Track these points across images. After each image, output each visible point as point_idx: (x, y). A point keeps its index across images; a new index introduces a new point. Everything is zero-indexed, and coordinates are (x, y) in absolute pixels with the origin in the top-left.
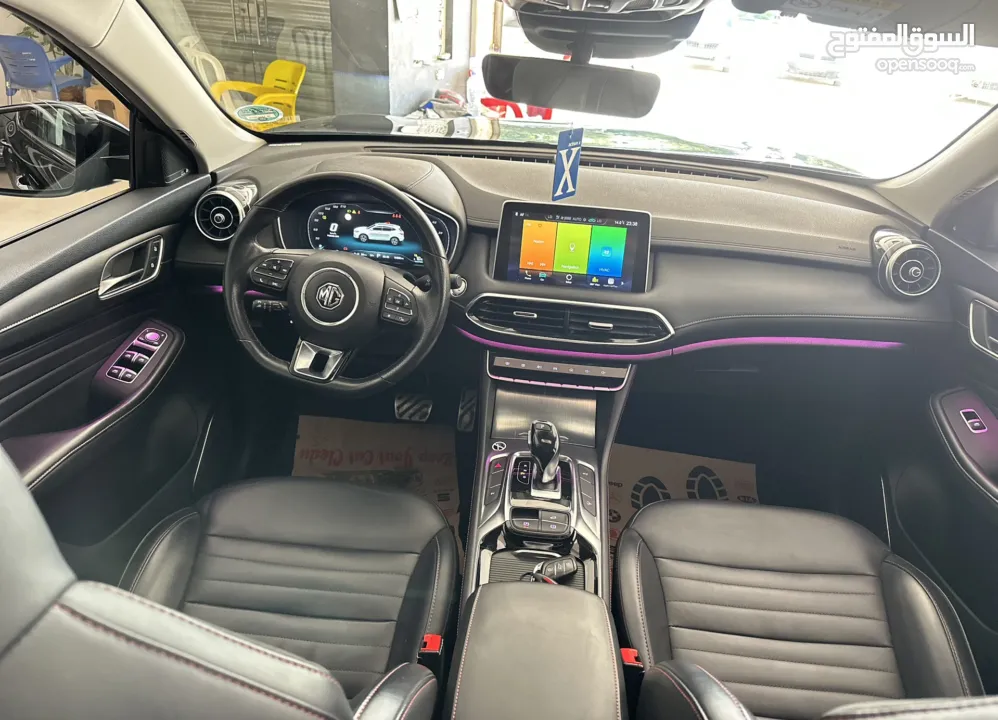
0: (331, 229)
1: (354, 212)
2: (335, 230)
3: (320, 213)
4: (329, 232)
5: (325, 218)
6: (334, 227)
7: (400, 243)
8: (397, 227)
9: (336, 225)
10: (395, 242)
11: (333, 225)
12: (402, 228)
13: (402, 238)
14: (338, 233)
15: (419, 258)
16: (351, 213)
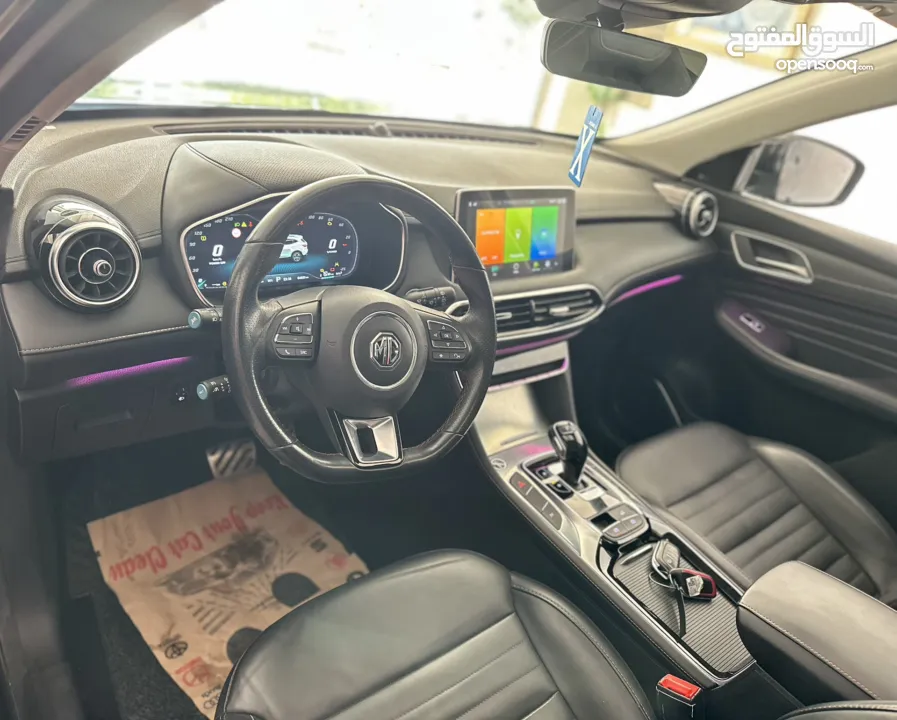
0: (214, 254)
1: (244, 225)
2: (220, 254)
3: (196, 233)
4: (211, 258)
5: (204, 239)
6: (218, 250)
7: (303, 258)
8: (299, 238)
9: (221, 247)
10: (297, 258)
11: (216, 247)
12: (305, 238)
13: (305, 251)
14: (223, 257)
15: (326, 273)
16: (240, 228)
